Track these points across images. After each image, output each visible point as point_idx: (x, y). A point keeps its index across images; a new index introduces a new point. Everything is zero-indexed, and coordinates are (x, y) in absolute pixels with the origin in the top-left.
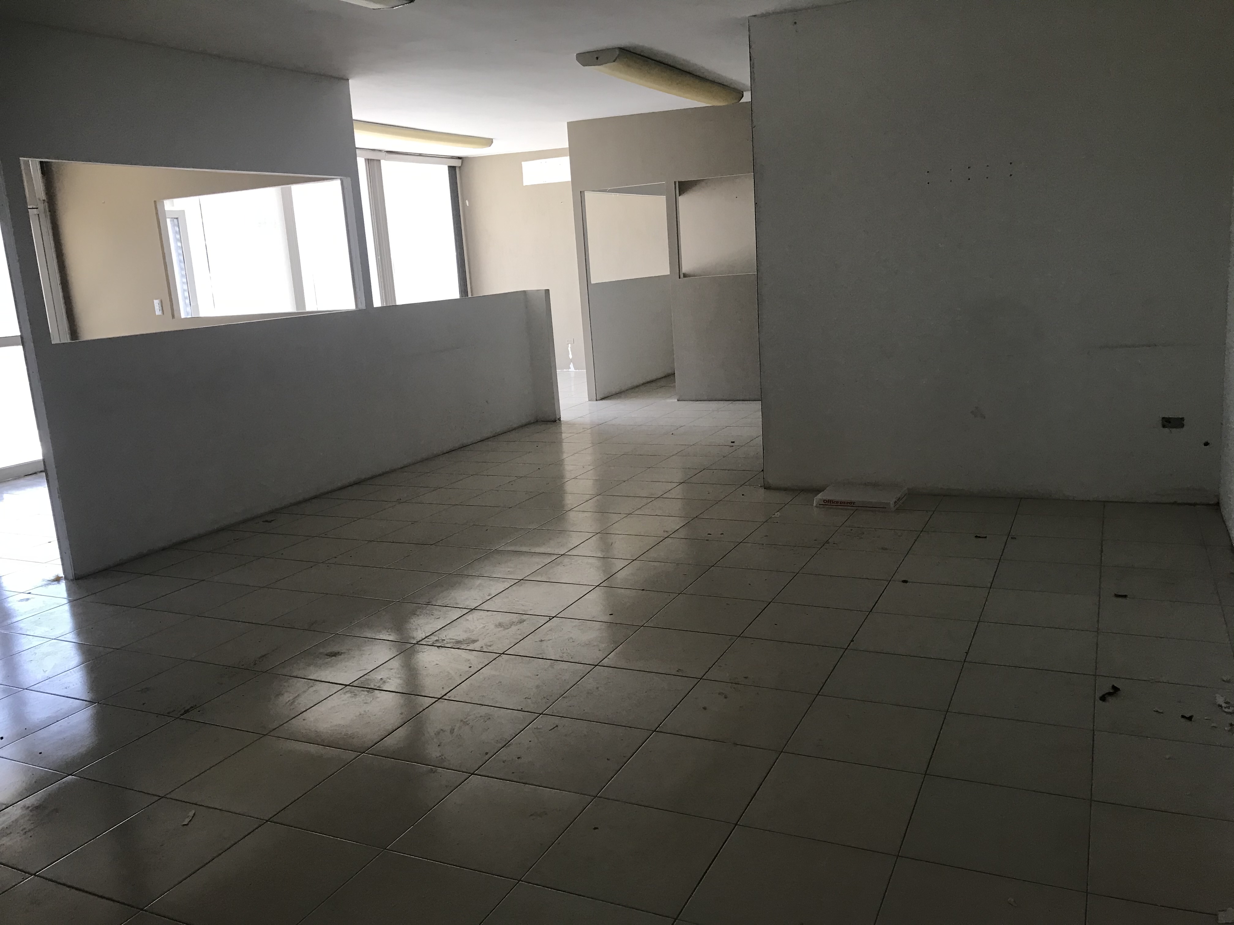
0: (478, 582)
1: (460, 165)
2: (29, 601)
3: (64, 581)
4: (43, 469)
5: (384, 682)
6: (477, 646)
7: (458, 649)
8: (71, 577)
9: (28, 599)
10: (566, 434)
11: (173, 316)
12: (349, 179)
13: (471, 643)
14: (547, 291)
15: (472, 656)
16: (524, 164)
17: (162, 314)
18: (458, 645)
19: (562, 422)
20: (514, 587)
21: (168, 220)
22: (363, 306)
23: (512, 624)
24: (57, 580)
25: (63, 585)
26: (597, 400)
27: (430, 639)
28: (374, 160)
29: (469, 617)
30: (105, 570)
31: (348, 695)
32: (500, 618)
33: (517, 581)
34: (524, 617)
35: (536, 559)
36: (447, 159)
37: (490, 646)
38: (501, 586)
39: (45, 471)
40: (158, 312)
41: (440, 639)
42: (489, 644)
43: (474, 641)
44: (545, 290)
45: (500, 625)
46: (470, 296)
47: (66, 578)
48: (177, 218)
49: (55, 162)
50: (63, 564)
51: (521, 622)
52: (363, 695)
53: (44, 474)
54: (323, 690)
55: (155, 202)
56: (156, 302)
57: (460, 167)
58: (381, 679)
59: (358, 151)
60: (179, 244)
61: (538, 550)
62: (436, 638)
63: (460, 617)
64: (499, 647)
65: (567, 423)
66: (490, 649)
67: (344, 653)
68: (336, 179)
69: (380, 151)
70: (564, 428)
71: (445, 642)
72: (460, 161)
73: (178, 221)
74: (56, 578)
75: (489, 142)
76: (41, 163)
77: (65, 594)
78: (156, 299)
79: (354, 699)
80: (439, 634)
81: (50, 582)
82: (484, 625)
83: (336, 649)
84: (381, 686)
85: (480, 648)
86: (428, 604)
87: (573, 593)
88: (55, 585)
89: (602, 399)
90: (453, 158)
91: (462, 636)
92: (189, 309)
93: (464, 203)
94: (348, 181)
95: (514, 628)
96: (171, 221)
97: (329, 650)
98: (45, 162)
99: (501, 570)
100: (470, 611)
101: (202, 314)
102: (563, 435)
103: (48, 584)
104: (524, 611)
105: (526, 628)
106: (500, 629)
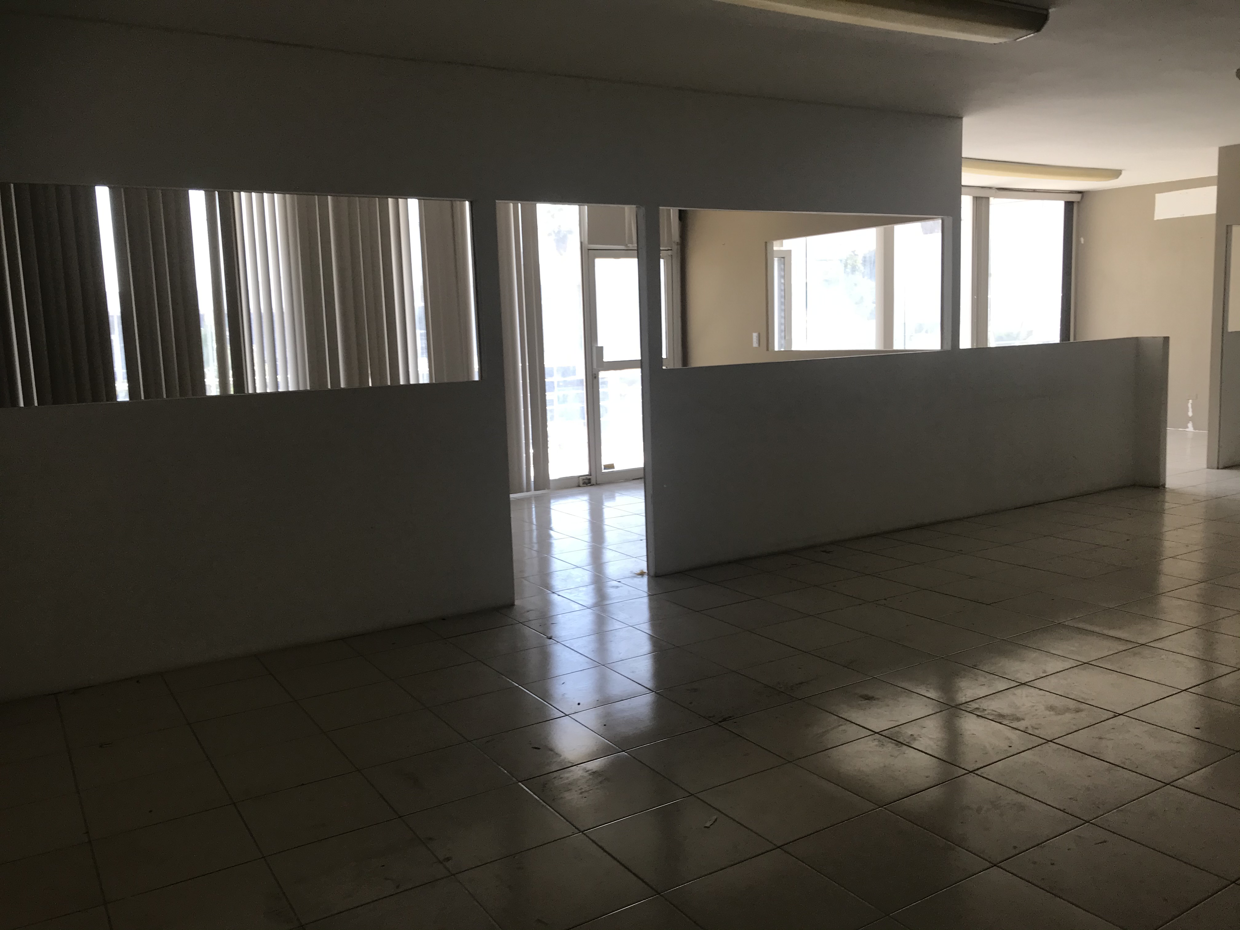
0: (1034, 655)
1: (1079, 200)
2: (618, 588)
3: (647, 577)
4: (642, 475)
5: (915, 739)
6: (1022, 725)
7: (1000, 723)
8: (652, 574)
9: (617, 587)
10: (1170, 503)
11: (768, 350)
12: (951, 218)
13: (1014, 720)
14: (1166, 339)
15: (1014, 736)
16: (1158, 196)
17: (758, 346)
18: (999, 719)
19: (1167, 490)
20: (1075, 670)
21: (776, 260)
22: (948, 347)
23: (1067, 710)
24: (642, 574)
25: (645, 580)
26: (1218, 468)
27: (970, 705)
28: (982, 197)
29: (1019, 691)
30: (678, 573)
31: (876, 743)
32: (1053, 700)
33: (1081, 663)
34: (1083, 706)
35: (1106, 643)
36: (1063, 194)
37: (1037, 729)
38: (1060, 665)
39: (644, 478)
40: (755, 344)
41: (981, 708)
42: (1037, 727)
43: (1018, 719)
44: (1164, 337)
45: (1051, 708)
46: (1072, 340)
47: (648, 574)
48: (784, 258)
49: (690, 210)
50: (647, 561)
51: (1078, 711)
52: (890, 747)
53: (643, 480)
54: (852, 731)
55: (766, 243)
56: (755, 335)
57: (1078, 202)
58: (911, 735)
59: (963, 189)
60: (783, 281)
61: (1112, 633)
62: (977, 706)
63: (1006, 689)
64: (1047, 733)
65: (1173, 491)
66: (1037, 732)
67: (878, 699)
68: (939, 218)
69: (990, 188)
70: (1168, 497)
71: (986, 712)
72: (1080, 195)
73: (784, 260)
74: (641, 573)
75: (1116, 173)
76: (680, 211)
77: (645, 588)
78: (755, 332)
79: (880, 749)
80: (981, 703)
81: (636, 575)
82: (1034, 704)
83: (870, 693)
84: (911, 742)
85: (1025, 729)
86: (974, 667)
87: (1151, 692)
88: (639, 579)
89: (1225, 468)
90: (1071, 192)
91: (1006, 711)
92: (783, 342)
93: (1078, 241)
94: (949, 220)
95: (1068, 716)
96: (778, 260)
97: (866, 692)
98: (683, 210)
99: (1062, 647)
100: (1019, 685)
101: (794, 348)
102: (1167, 504)
103: (634, 577)
104: (1083, 698)
105: (1084, 718)
106: (1052, 713)
